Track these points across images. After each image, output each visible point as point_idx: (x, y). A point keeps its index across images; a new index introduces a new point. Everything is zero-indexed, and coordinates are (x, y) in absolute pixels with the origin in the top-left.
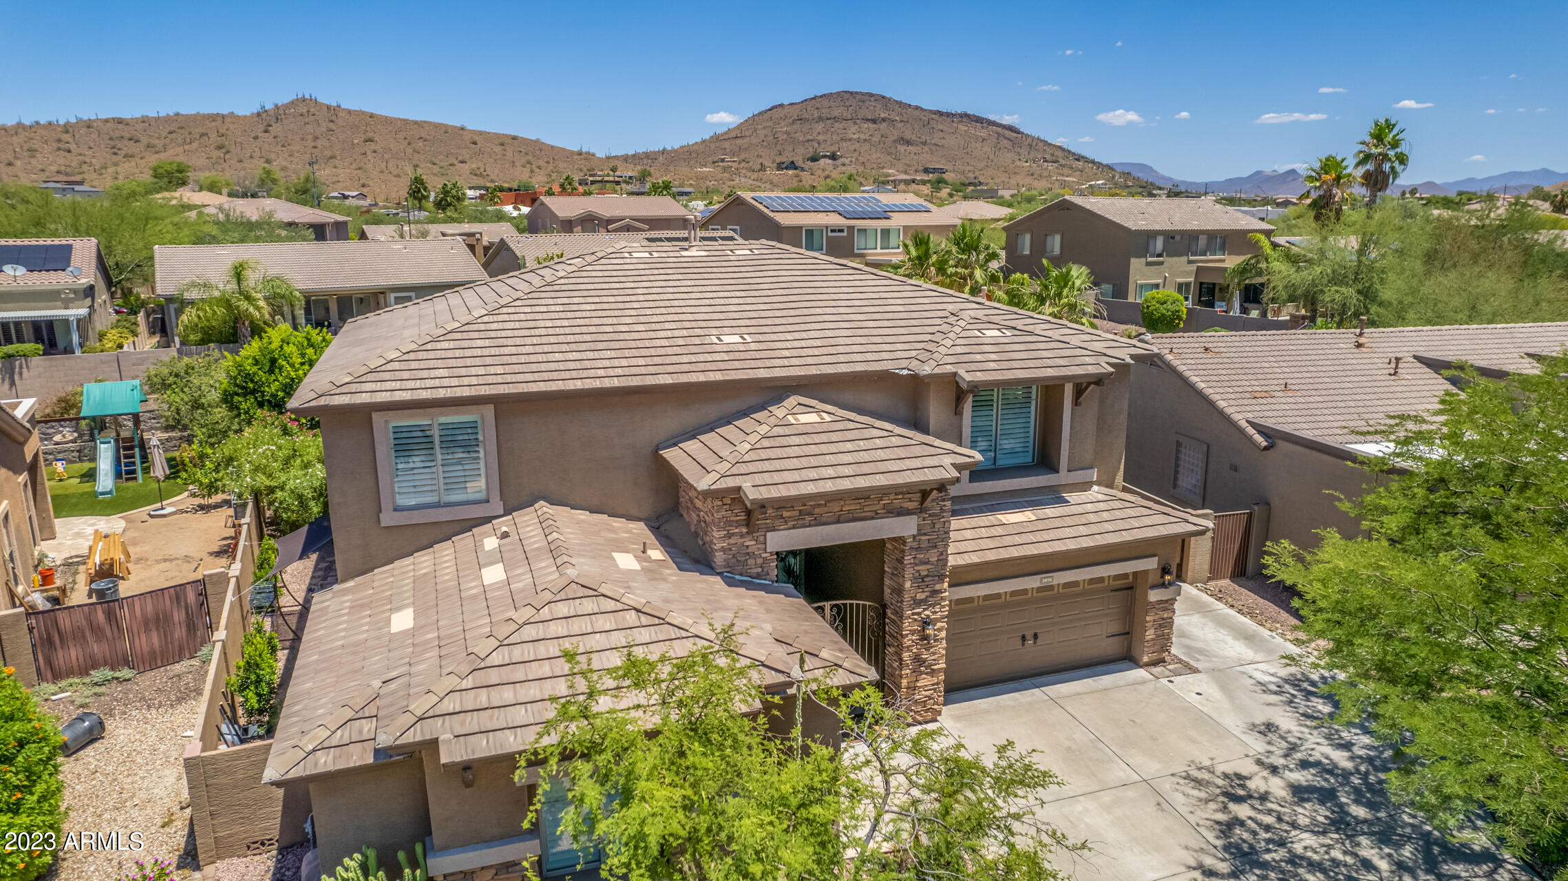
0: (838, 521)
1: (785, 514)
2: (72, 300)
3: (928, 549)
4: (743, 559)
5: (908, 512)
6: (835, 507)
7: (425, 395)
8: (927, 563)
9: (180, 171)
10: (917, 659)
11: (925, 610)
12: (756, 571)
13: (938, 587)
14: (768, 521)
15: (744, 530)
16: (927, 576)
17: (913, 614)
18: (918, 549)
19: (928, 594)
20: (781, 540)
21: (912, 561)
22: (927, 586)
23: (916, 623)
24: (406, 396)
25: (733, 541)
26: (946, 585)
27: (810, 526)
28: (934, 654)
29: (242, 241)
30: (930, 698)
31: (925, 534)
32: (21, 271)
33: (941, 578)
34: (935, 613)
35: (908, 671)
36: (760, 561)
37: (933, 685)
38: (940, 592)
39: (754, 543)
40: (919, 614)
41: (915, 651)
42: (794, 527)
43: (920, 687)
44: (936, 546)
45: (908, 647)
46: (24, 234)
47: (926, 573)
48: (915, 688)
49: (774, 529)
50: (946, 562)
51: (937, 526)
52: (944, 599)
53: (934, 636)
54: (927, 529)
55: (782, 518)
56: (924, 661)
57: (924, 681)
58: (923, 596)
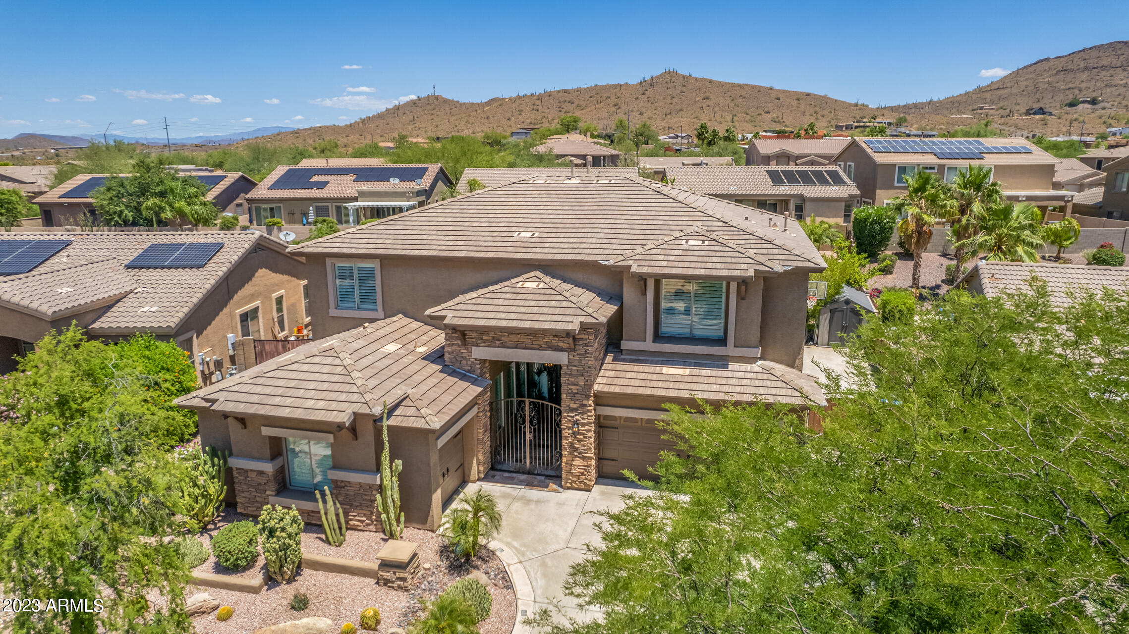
0: (516, 348)
1: (485, 338)
2: (411, 197)
3: (577, 376)
5: (562, 350)
6: (515, 338)
7: (345, 251)
8: (577, 385)
9: (575, 122)
10: (572, 445)
11: (576, 415)
13: (585, 402)
14: (474, 340)
15: (460, 343)
16: (577, 393)
17: (568, 416)
18: (571, 375)
19: (578, 405)
20: (480, 353)
21: (567, 382)
22: (578, 400)
23: (571, 423)
24: (336, 250)
25: (453, 348)
26: (591, 402)
27: (499, 347)
28: (584, 446)
29: (530, 166)
30: (582, 474)
31: (575, 366)
32: (397, 181)
33: (588, 397)
34: (583, 419)
35: (567, 451)
36: (469, 363)
37: (585, 466)
38: (586, 405)
39: (466, 351)
40: (572, 417)
41: (571, 440)
42: (489, 346)
43: (575, 465)
44: (583, 375)
45: (566, 436)
46: (411, 162)
47: (576, 391)
48: (571, 465)
49: (477, 345)
50: (591, 387)
51: (583, 362)
52: (590, 411)
53: (583, 434)
54: (576, 363)
55: (482, 339)
56: (577, 449)
57: (578, 462)
58: (575, 406)
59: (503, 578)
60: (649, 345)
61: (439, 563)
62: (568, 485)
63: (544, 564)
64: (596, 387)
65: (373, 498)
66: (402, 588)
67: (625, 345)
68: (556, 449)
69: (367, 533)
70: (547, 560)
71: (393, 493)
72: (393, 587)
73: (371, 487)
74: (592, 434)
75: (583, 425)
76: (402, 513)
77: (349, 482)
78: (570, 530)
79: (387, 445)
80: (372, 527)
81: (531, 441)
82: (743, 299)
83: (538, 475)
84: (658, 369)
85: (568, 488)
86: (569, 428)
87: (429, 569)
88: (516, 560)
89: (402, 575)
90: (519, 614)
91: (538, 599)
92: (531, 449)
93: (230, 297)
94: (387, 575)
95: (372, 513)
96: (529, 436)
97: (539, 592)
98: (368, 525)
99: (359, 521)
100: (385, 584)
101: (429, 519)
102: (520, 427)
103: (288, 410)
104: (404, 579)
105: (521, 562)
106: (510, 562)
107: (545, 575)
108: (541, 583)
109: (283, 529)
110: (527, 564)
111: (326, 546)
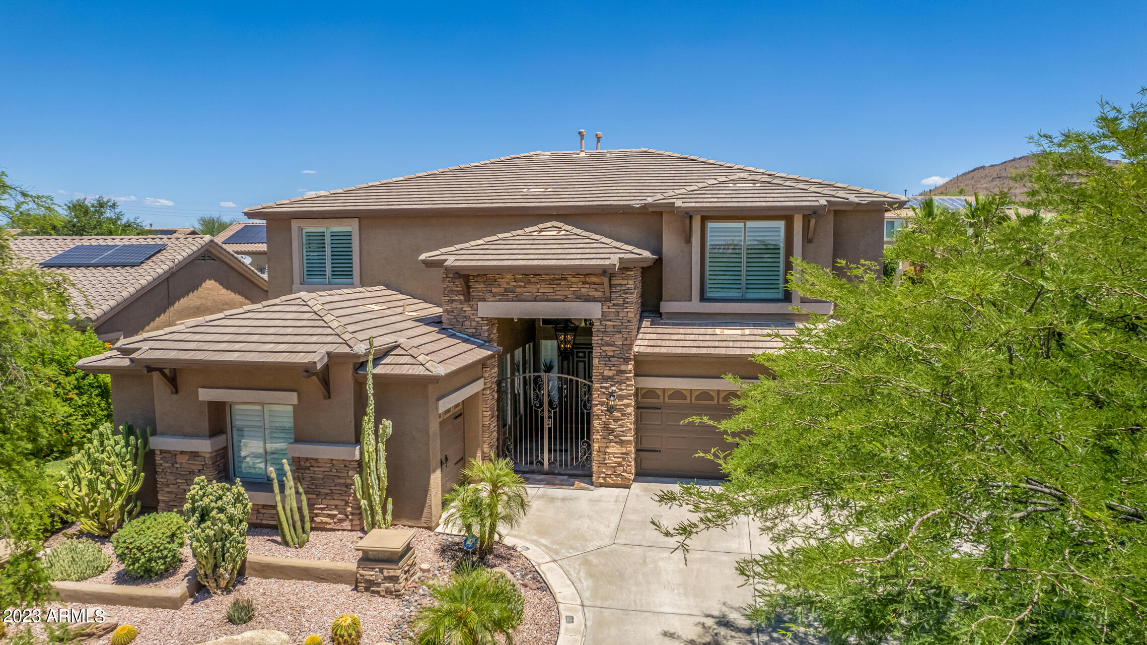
0: (535, 300)
1: (494, 290)
3: (613, 334)
4: (461, 320)
5: (594, 300)
6: (533, 289)
8: (613, 345)
10: (607, 428)
11: (612, 386)
12: (471, 331)
13: (623, 368)
14: (480, 294)
15: (462, 298)
16: (613, 357)
17: (602, 387)
18: (605, 332)
19: (615, 372)
20: (489, 309)
21: (600, 342)
22: (614, 365)
23: (604, 396)
24: (303, 210)
25: (454, 305)
26: (630, 367)
27: (512, 301)
28: (622, 426)
30: (620, 464)
31: (610, 320)
33: (626, 361)
34: (621, 390)
35: (598, 437)
36: (474, 324)
37: (622, 454)
38: (624, 372)
39: (470, 309)
40: (606, 388)
41: (604, 420)
42: (500, 300)
43: (610, 453)
44: (620, 332)
45: (598, 415)
47: (612, 354)
48: (605, 453)
49: (484, 300)
50: (631, 349)
51: (621, 315)
52: (628, 379)
53: (621, 410)
54: (612, 316)
55: (491, 291)
56: (613, 431)
57: (614, 449)
58: (610, 374)
59: (534, 578)
60: (695, 306)
61: (441, 564)
62: (601, 481)
63: (586, 562)
64: (636, 349)
65: (349, 481)
66: (391, 593)
67: (667, 307)
68: (582, 438)
69: (340, 532)
70: (591, 558)
71: (378, 468)
72: (378, 592)
73: (346, 464)
74: (630, 410)
75: (621, 398)
76: (390, 500)
77: (316, 460)
78: (613, 526)
79: (371, 400)
80: (347, 525)
81: (550, 429)
82: (810, 241)
83: (559, 474)
84: (710, 331)
85: (601, 485)
86: (602, 404)
87: (428, 570)
88: (550, 559)
89: (392, 573)
90: (563, 621)
91: (586, 603)
92: (550, 438)
93: (171, 303)
94: (370, 574)
95: (347, 503)
96: (548, 423)
97: (586, 594)
98: (341, 521)
99: (329, 516)
100: (367, 589)
101: (426, 510)
102: (537, 412)
103: (236, 354)
104: (394, 579)
105: (554, 561)
106: (540, 561)
107: (590, 575)
108: (586, 583)
109: (221, 510)
110: (564, 563)
111: (282, 548)
